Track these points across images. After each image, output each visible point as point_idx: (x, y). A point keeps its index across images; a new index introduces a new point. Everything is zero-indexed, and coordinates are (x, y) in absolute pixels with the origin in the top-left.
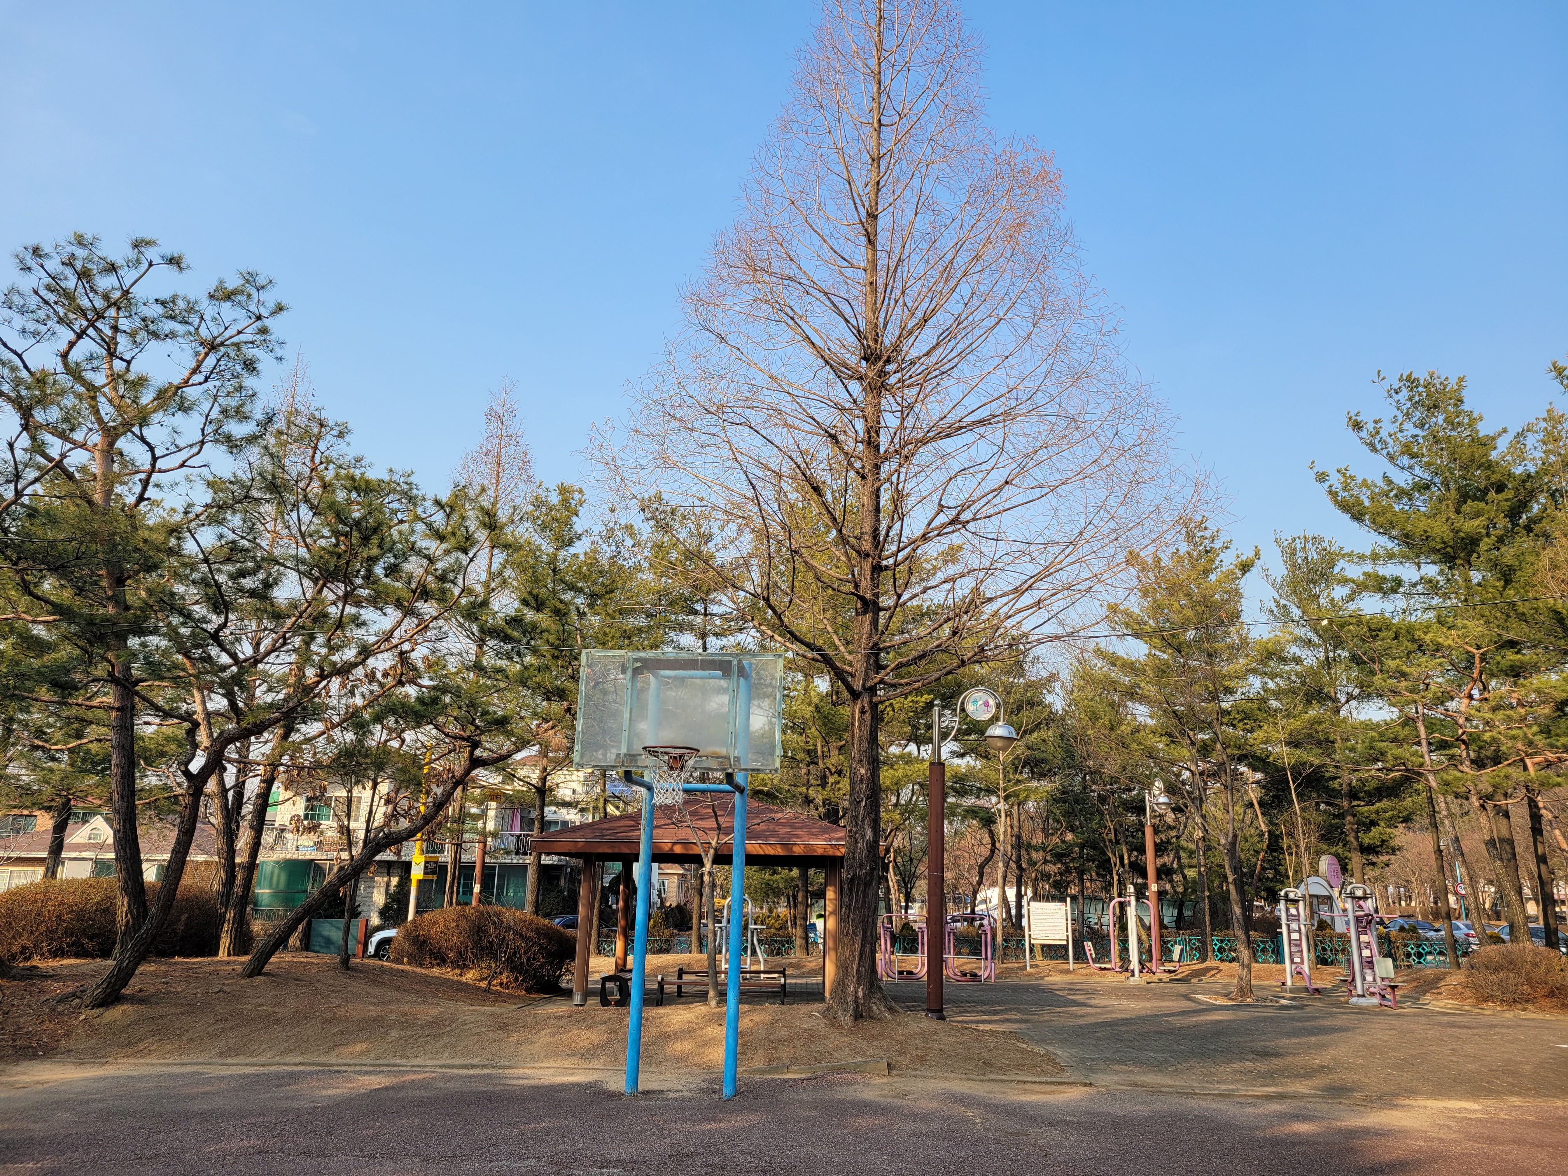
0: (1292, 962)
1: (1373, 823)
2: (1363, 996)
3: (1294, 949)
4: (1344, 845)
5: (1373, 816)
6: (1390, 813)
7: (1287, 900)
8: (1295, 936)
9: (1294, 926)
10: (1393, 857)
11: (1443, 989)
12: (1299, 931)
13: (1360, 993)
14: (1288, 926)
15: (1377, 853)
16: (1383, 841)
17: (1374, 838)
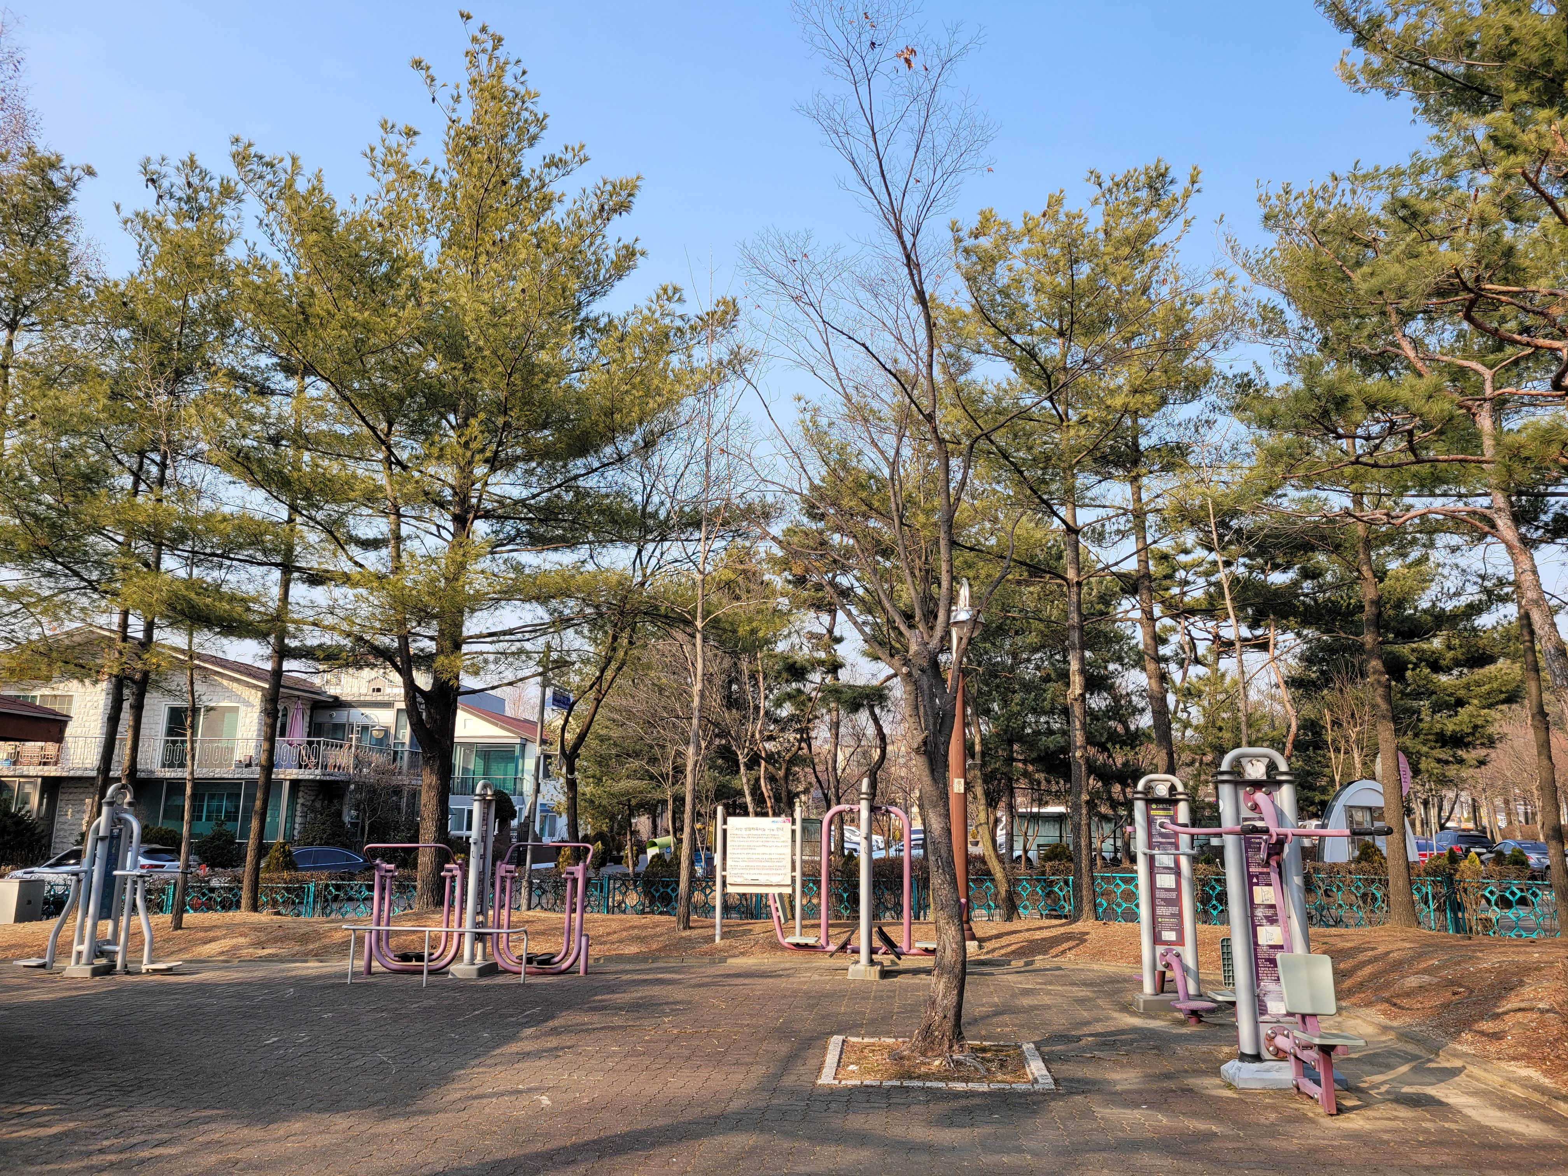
0: (1156, 939)
1: (1460, 703)
2: (1257, 1058)
3: (1161, 910)
4: (1416, 735)
5: (1462, 693)
6: (1487, 687)
7: (1151, 801)
8: (1166, 881)
9: (1164, 860)
10: (1490, 751)
11: (1510, 1021)
12: (1177, 871)
13: (1248, 1049)
14: (1151, 859)
15: (1467, 745)
16: (1476, 727)
17: (1461, 723)
